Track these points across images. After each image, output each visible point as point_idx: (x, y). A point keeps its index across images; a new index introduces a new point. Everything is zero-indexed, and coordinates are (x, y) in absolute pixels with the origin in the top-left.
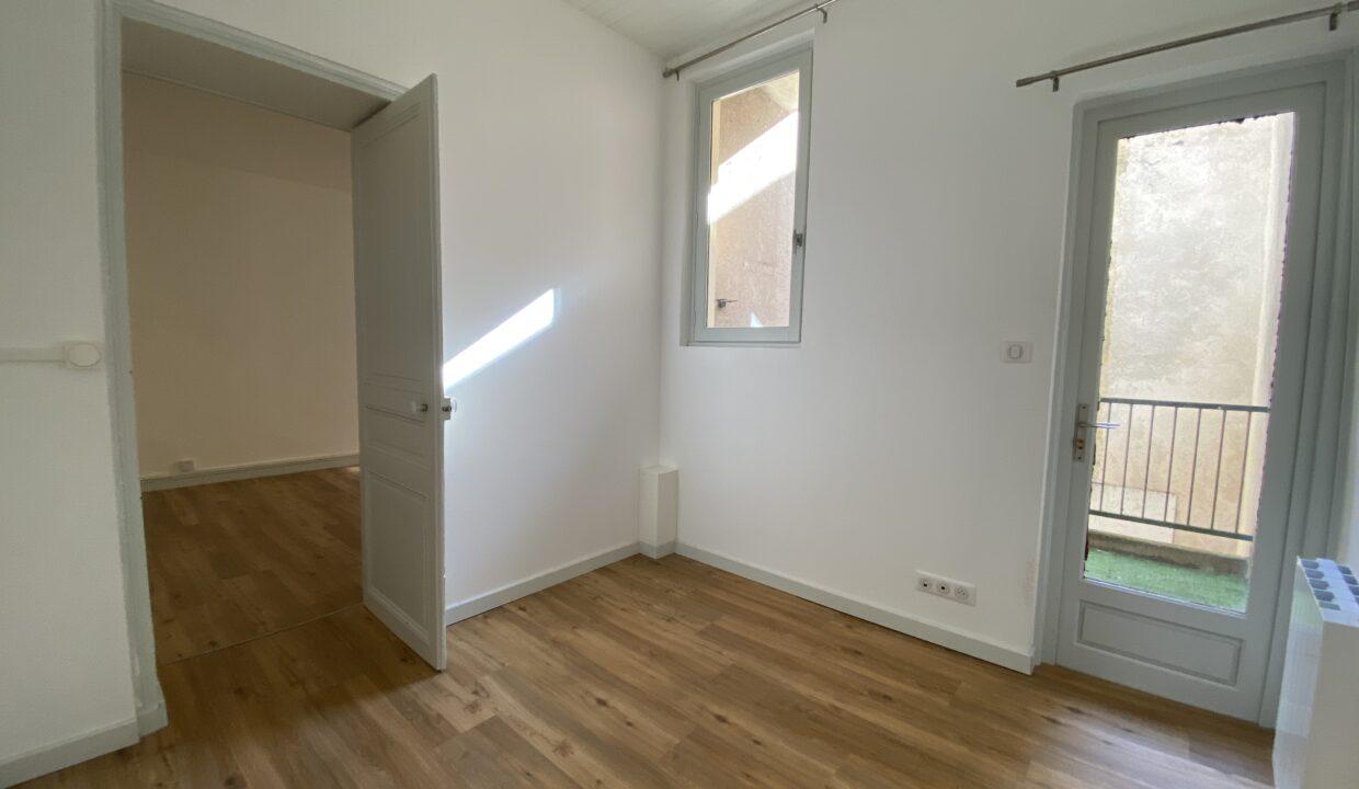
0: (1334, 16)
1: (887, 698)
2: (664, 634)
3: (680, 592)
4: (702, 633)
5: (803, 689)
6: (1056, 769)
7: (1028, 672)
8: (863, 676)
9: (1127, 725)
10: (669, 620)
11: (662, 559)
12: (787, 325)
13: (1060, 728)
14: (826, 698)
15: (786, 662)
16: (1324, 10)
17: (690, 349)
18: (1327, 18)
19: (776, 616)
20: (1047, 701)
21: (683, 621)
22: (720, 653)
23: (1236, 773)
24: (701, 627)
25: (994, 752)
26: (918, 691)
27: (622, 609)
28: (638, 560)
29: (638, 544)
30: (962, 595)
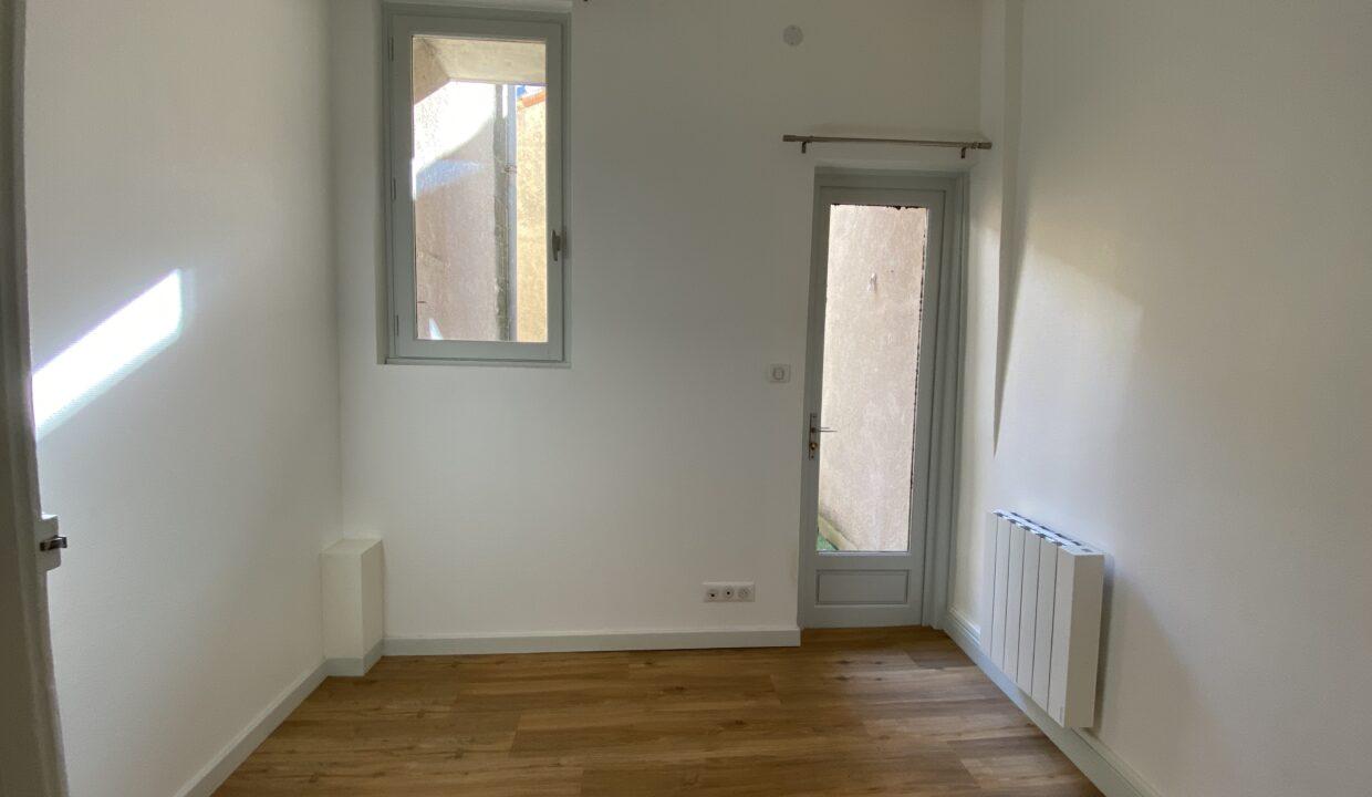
0: (964, 150)
1: (740, 723)
2: (469, 779)
3: (437, 708)
4: (516, 751)
5: (674, 757)
6: (878, 718)
7: (798, 644)
8: (706, 711)
9: (878, 658)
10: (458, 756)
11: (372, 671)
12: (545, 340)
13: (851, 682)
14: (697, 755)
15: (629, 736)
16: (955, 143)
17: (393, 370)
18: (960, 150)
19: (580, 686)
20: (826, 663)
21: (475, 747)
22: (559, 765)
23: (947, 666)
24: (509, 744)
25: (839, 728)
26: (751, 703)
27: (376, 775)
28: (331, 688)
29: (327, 664)
30: (745, 594)
